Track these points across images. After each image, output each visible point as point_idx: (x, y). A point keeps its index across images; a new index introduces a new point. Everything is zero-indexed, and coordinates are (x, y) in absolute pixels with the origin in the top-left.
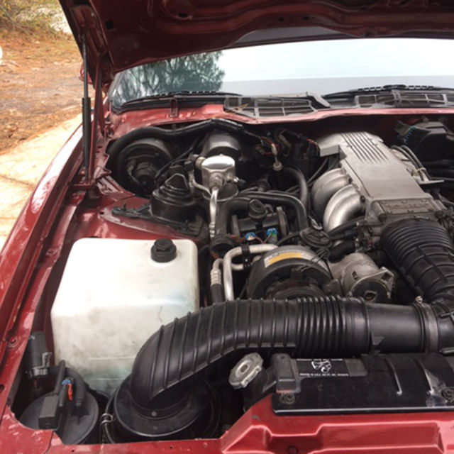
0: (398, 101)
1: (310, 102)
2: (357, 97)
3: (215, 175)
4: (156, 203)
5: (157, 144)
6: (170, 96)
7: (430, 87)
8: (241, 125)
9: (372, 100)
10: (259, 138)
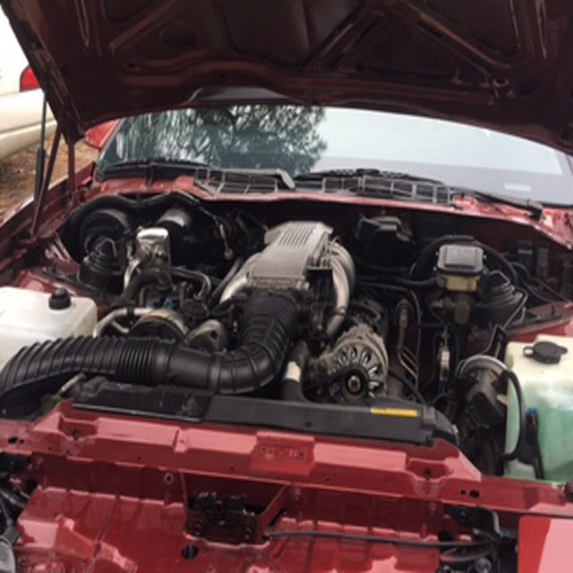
0: (361, 188)
1: (276, 181)
2: (325, 180)
3: (145, 246)
4: (84, 269)
5: (119, 216)
6: (148, 162)
7: (399, 174)
8: (197, 201)
9: (339, 185)
10: (214, 217)
